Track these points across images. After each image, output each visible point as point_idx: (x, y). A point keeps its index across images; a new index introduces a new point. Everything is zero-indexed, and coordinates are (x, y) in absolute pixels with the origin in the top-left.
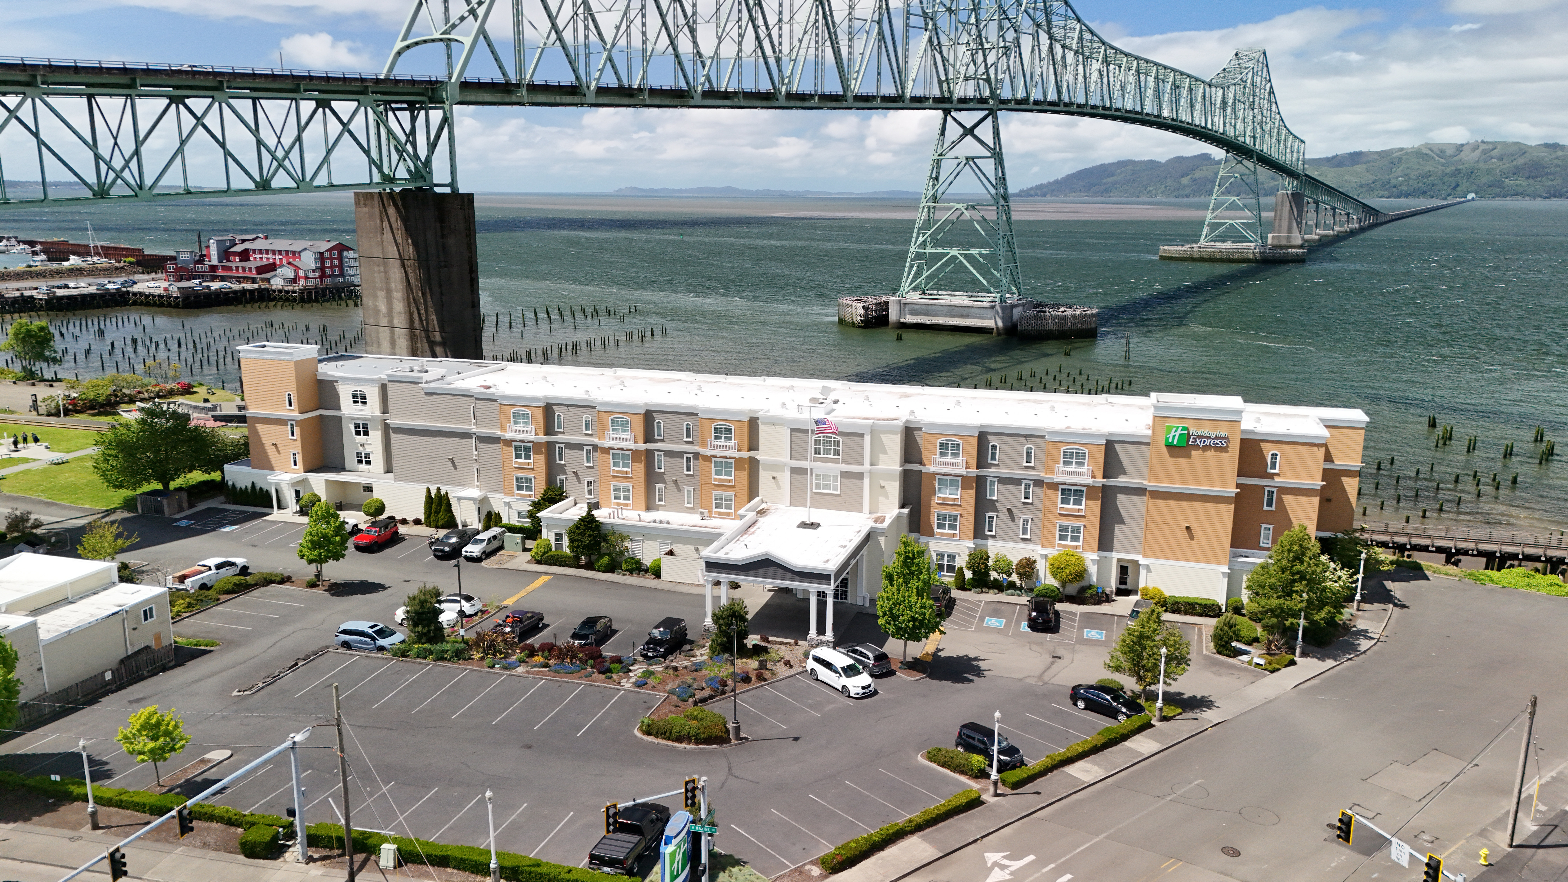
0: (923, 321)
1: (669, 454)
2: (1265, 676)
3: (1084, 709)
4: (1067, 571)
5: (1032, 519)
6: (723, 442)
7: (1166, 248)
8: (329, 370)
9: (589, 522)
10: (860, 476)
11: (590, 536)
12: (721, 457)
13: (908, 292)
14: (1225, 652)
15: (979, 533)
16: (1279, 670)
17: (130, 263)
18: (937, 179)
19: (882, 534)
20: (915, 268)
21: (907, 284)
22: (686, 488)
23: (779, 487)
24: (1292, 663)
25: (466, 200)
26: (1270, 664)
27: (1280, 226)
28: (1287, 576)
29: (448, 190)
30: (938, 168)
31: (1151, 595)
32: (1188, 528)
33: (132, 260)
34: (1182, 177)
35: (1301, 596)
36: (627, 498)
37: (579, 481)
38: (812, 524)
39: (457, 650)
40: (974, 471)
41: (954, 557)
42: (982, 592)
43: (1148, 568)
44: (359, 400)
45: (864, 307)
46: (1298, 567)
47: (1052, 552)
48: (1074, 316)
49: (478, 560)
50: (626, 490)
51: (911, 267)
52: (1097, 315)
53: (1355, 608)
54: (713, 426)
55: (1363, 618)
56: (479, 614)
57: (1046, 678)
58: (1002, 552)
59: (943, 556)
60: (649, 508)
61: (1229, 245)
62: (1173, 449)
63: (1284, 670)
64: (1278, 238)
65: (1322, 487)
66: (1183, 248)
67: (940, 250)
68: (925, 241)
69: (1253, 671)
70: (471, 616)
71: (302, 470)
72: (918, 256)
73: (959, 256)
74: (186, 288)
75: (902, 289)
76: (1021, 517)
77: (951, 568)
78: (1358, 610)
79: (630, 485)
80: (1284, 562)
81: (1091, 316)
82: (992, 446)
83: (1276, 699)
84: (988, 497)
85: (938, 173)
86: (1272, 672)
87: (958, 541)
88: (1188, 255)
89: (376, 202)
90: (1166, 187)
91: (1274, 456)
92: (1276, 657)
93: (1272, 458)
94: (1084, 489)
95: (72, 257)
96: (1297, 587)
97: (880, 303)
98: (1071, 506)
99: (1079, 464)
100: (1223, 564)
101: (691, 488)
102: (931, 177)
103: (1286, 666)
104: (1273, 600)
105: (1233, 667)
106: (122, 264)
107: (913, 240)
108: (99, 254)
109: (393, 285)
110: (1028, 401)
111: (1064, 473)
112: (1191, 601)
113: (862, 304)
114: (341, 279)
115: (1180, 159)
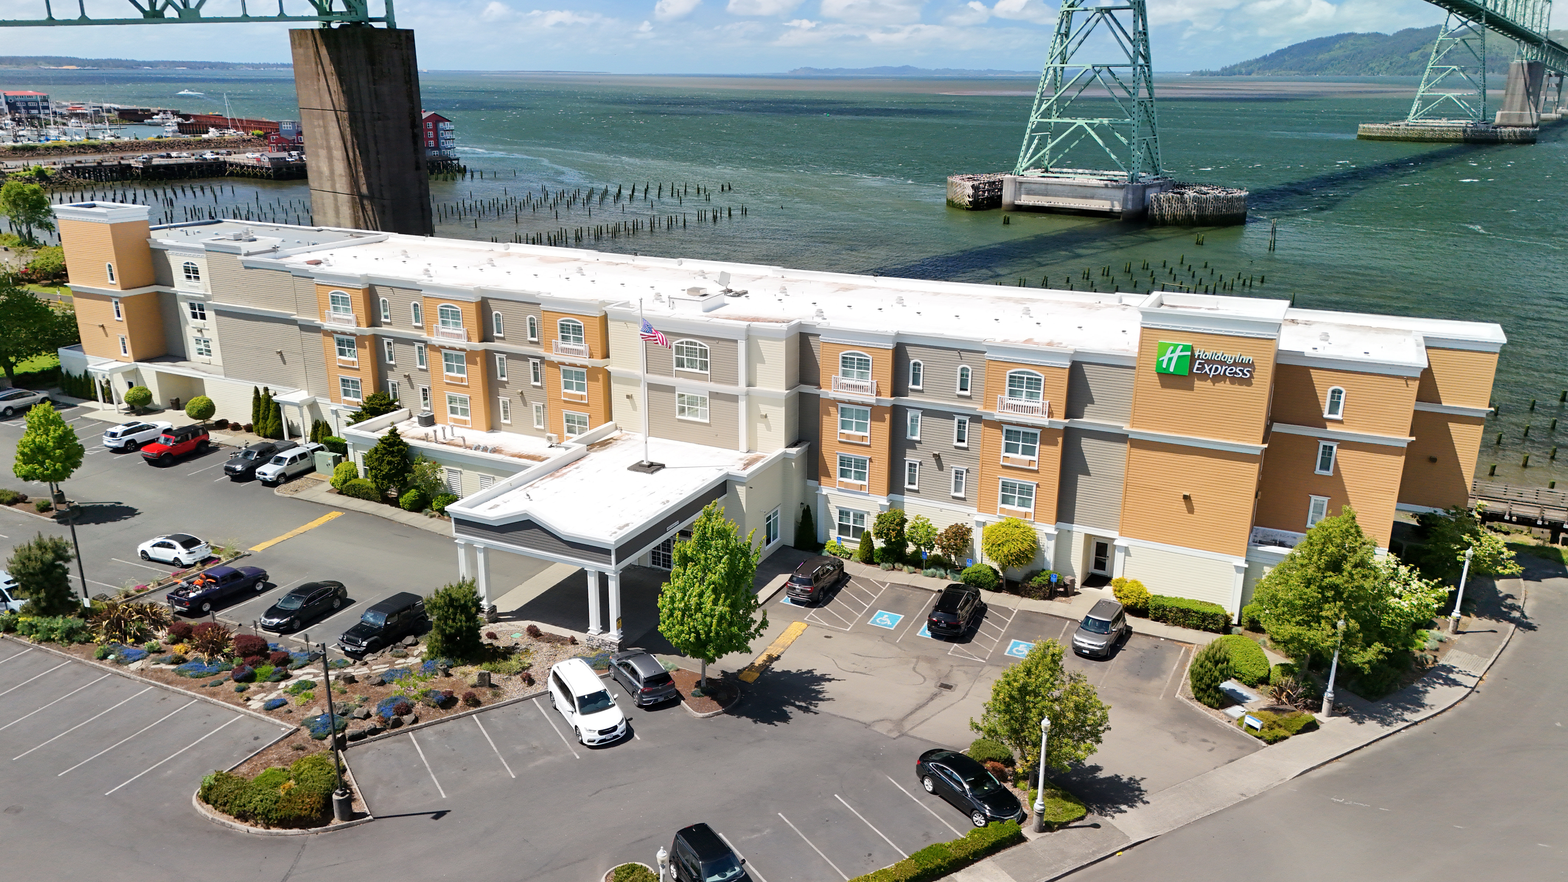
0: (1040, 204)
1: (511, 356)
2: (1258, 748)
3: (934, 792)
4: (1005, 549)
5: (967, 471)
6: (571, 345)
7: (1366, 126)
8: (162, 238)
9: (391, 445)
10: (734, 398)
11: (389, 463)
12: (571, 365)
13: (1027, 169)
14: (1206, 700)
15: (895, 486)
16: (1285, 738)
17: (259, 136)
18: (1067, 35)
19: (742, 484)
20: (1036, 141)
21: (1026, 160)
22: (535, 404)
23: (635, 408)
24: (1312, 726)
25: (403, 38)
26: (1271, 728)
27: (1512, 102)
28: (1312, 592)
29: (383, 25)
30: (1069, 22)
31: (1125, 592)
32: (1186, 498)
33: (261, 132)
34: (1411, 51)
35: (1334, 626)
36: (464, 412)
37: (412, 387)
38: (651, 465)
39: (71, 628)
40: (887, 399)
41: (862, 517)
42: (894, 569)
43: (1126, 551)
44: (192, 275)
45: (973, 186)
46: (1333, 579)
47: (992, 520)
48: (1216, 198)
49: (273, 484)
50: (463, 401)
51: (1031, 139)
52: (1246, 198)
53: (1451, 628)
54: (559, 321)
55: (1460, 647)
56: (199, 565)
57: (907, 725)
58: (925, 515)
59: (848, 514)
60: (493, 427)
61: (1444, 122)
62: (1168, 379)
63: (1293, 738)
64: (1508, 116)
65: (1410, 444)
66: (1387, 127)
67: (1067, 120)
68: (1049, 109)
69: (1242, 738)
70: (188, 566)
71: (132, 359)
72: (1040, 127)
73: (1086, 126)
74: (277, 159)
75: (1018, 165)
76: (953, 466)
77: (858, 532)
78: (1456, 632)
79: (467, 396)
80: (1310, 571)
81: (1239, 199)
82: (915, 364)
83: (1262, 795)
84: (909, 437)
85: (1068, 28)
86: (1270, 743)
87: (868, 495)
88: (1392, 134)
89: (310, 42)
90: (1391, 64)
91: (1336, 393)
92: (1286, 716)
93: (1333, 397)
94: (1038, 432)
95: (211, 130)
96: (1328, 611)
97: (994, 182)
98: (1019, 456)
99: (1031, 395)
100: (1238, 554)
101: (540, 404)
102: (1059, 33)
103: (1299, 732)
104: (1288, 627)
105: (1212, 726)
106: (250, 136)
107: (1035, 108)
108: (237, 128)
109: (332, 143)
110: (1009, 299)
111: (1009, 406)
112: (1184, 606)
113: (971, 183)
114: (436, 152)
115: (1410, 32)
